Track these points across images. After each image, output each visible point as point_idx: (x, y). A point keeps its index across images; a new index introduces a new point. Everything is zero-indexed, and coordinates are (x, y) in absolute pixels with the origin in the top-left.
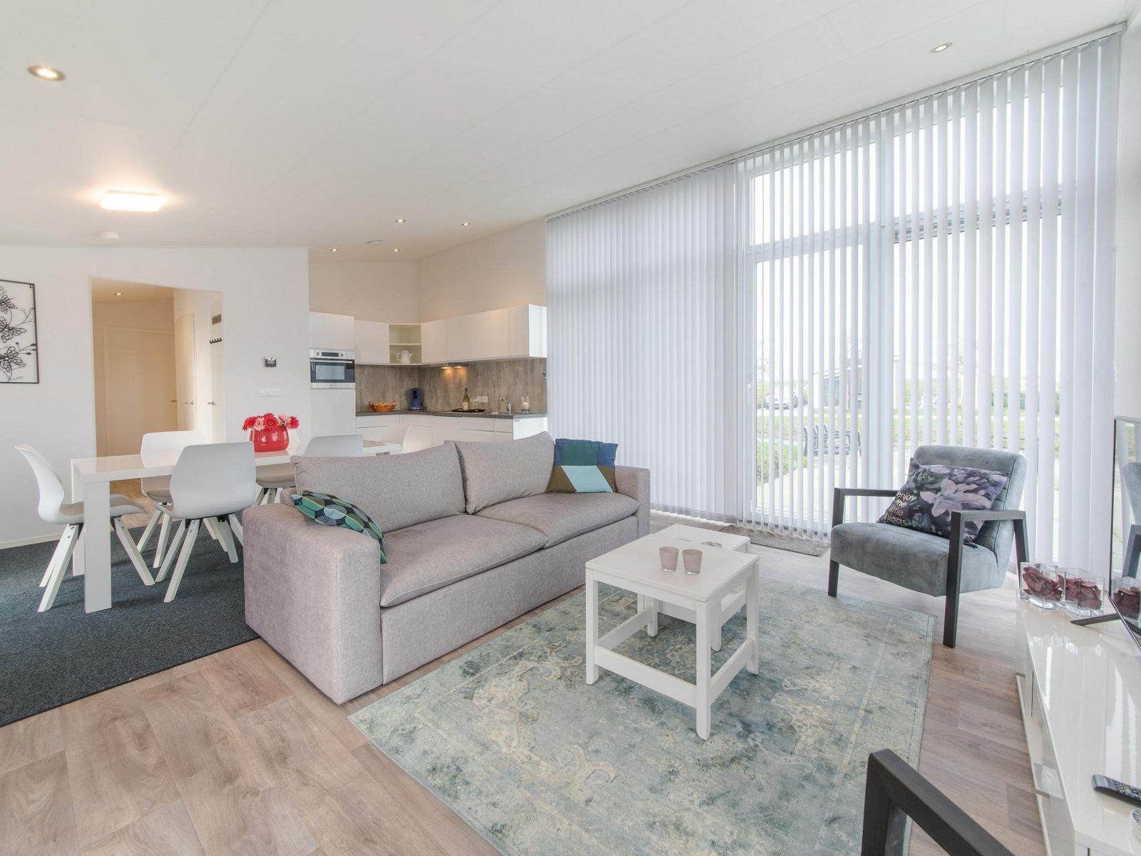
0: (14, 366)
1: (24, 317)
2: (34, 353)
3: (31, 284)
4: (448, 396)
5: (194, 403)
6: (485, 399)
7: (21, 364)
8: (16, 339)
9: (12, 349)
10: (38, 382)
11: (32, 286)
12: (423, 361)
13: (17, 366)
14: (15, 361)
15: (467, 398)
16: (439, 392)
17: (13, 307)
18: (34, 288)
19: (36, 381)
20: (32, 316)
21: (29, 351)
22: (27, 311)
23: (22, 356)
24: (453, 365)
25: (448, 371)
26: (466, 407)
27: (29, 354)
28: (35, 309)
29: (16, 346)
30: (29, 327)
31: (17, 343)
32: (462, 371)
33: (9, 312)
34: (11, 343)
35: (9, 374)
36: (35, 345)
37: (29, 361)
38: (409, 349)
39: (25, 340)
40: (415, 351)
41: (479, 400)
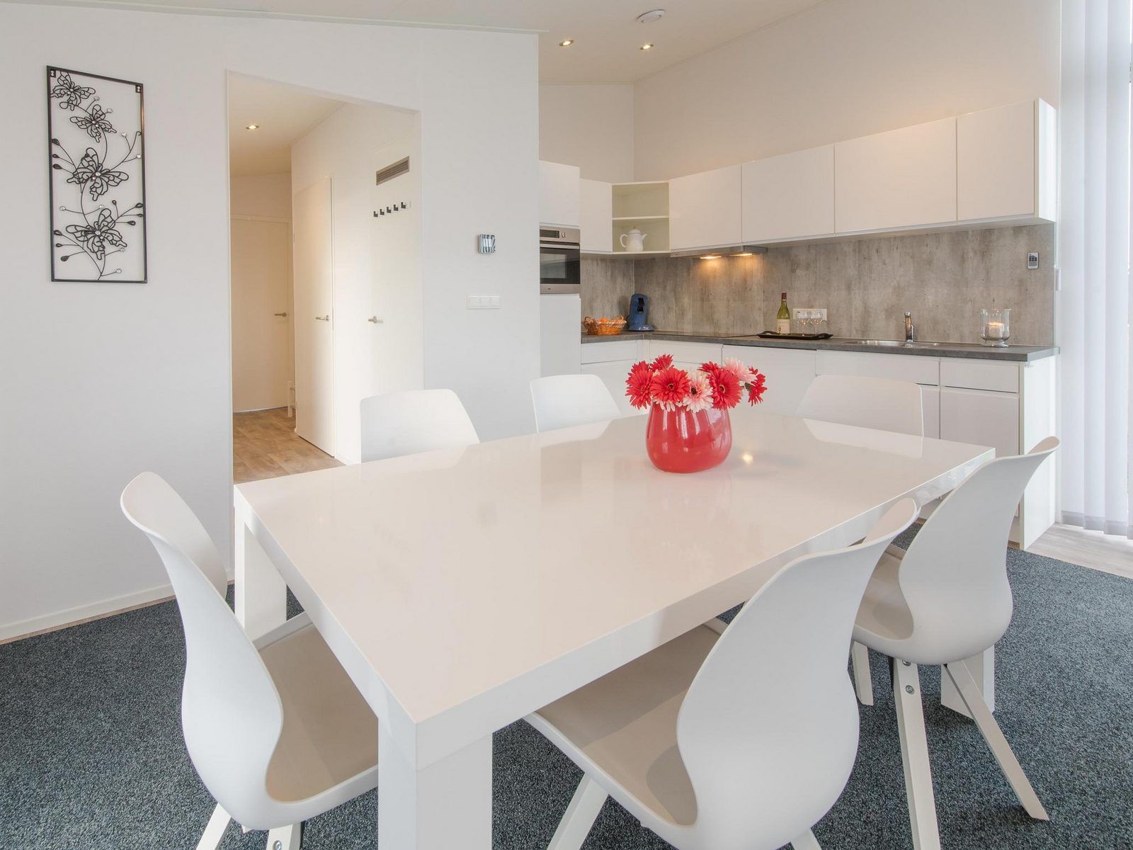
0: (109, 248)
1: (126, 150)
2: (139, 221)
3: (137, 85)
4: (711, 307)
5: (330, 318)
6: (819, 314)
7: (119, 243)
8: (113, 193)
9: (106, 213)
10: (145, 281)
11: (139, 87)
12: (671, 248)
13: (113, 248)
14: (110, 238)
15: (784, 311)
16: (686, 301)
17: (109, 129)
18: (141, 92)
19: (142, 279)
20: (137, 150)
21: (131, 219)
22: (131, 140)
23: (121, 228)
24: (729, 253)
25: (713, 263)
26: (784, 327)
27: (132, 223)
28: (142, 134)
29: (112, 207)
30: (133, 169)
31: (114, 203)
32: (749, 262)
33: (102, 139)
34: (105, 201)
35: (100, 263)
36: (142, 205)
37: (131, 235)
38: (641, 226)
39: (124, 196)
40: (658, 227)
41: (809, 315)
